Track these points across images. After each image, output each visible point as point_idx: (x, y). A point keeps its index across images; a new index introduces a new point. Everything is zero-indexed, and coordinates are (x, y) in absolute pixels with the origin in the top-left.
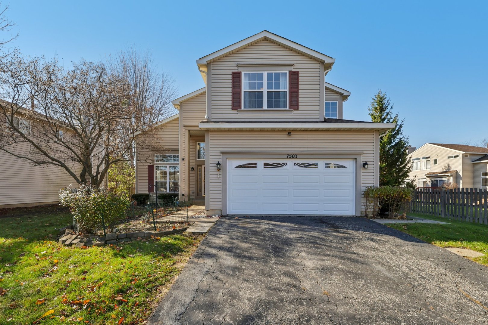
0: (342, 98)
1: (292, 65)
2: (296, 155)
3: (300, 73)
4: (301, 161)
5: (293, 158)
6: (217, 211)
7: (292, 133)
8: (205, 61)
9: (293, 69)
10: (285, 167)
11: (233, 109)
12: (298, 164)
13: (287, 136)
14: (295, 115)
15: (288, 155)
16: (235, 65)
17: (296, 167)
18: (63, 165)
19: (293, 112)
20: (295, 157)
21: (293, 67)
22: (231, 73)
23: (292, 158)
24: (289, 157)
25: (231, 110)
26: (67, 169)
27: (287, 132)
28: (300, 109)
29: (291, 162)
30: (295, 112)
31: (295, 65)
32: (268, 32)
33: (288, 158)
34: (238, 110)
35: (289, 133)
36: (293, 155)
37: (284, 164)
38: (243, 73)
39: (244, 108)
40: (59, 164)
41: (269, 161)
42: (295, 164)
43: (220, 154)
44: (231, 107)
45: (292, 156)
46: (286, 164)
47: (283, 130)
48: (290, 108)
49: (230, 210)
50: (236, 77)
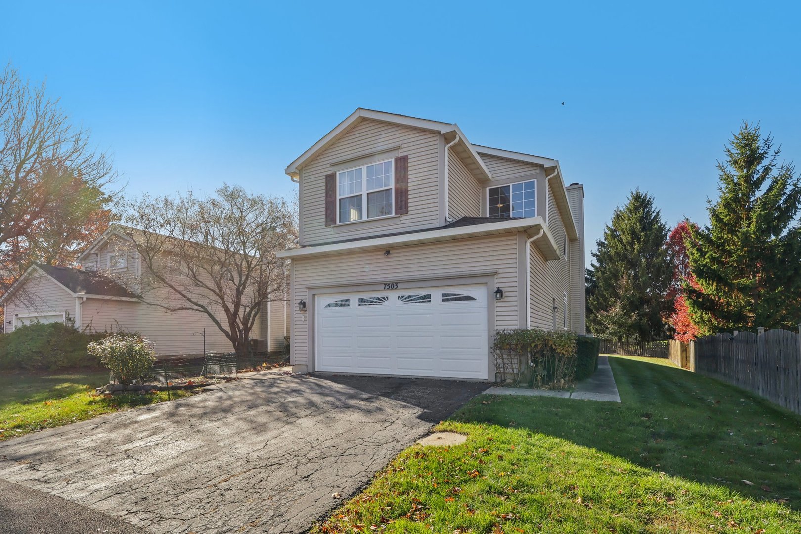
0: (544, 173)
1: (398, 148)
2: (396, 284)
3: (409, 157)
4: (406, 293)
5: (392, 289)
6: (303, 366)
7: (391, 252)
8: (293, 169)
9: (400, 154)
10: (386, 303)
11: (326, 226)
12: (403, 297)
13: (383, 256)
14: (404, 222)
15: (385, 285)
16: (329, 165)
17: (400, 302)
18: (206, 311)
19: (401, 219)
20: (395, 287)
21: (400, 151)
22: (324, 177)
23: (390, 288)
24: (387, 287)
25: (324, 227)
26: (210, 315)
27: (383, 251)
28: (410, 213)
29: (393, 295)
30: (404, 217)
31: (403, 146)
32: (363, 109)
33: (386, 289)
34: (332, 226)
35: (388, 252)
36: (392, 284)
37: (384, 298)
38: (338, 173)
39: (340, 222)
40: (202, 309)
41: (365, 296)
42: (398, 297)
43: (305, 290)
44: (324, 223)
45: (390, 285)
46: (386, 298)
47: (378, 249)
48: (396, 213)
49: (321, 366)
50: (330, 180)
